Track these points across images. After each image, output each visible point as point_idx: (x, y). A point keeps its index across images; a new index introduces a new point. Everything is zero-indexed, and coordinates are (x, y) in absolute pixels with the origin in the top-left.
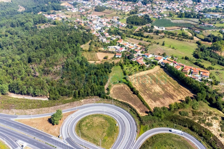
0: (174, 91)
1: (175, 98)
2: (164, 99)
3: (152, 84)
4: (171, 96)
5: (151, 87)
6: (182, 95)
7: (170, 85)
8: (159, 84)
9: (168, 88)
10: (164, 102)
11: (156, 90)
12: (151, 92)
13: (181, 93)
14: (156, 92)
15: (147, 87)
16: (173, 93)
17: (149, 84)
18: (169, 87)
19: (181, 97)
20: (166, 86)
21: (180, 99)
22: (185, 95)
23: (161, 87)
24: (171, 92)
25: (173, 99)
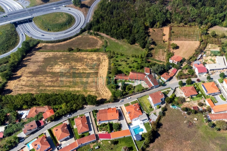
0: (39, 81)
1: (29, 75)
2: (39, 65)
3: (72, 68)
4: (35, 74)
5: (68, 65)
6: (23, 84)
7: (53, 84)
8: (66, 74)
9: (48, 79)
10: (36, 64)
11: (59, 66)
12: (60, 61)
13: (27, 86)
14: (55, 65)
15: (71, 62)
16: (38, 78)
17: (75, 65)
18: (52, 81)
19: (24, 81)
20: (54, 79)
21: (21, 78)
22: (22, 88)
23: (58, 73)
24: (40, 78)
25: (30, 73)
